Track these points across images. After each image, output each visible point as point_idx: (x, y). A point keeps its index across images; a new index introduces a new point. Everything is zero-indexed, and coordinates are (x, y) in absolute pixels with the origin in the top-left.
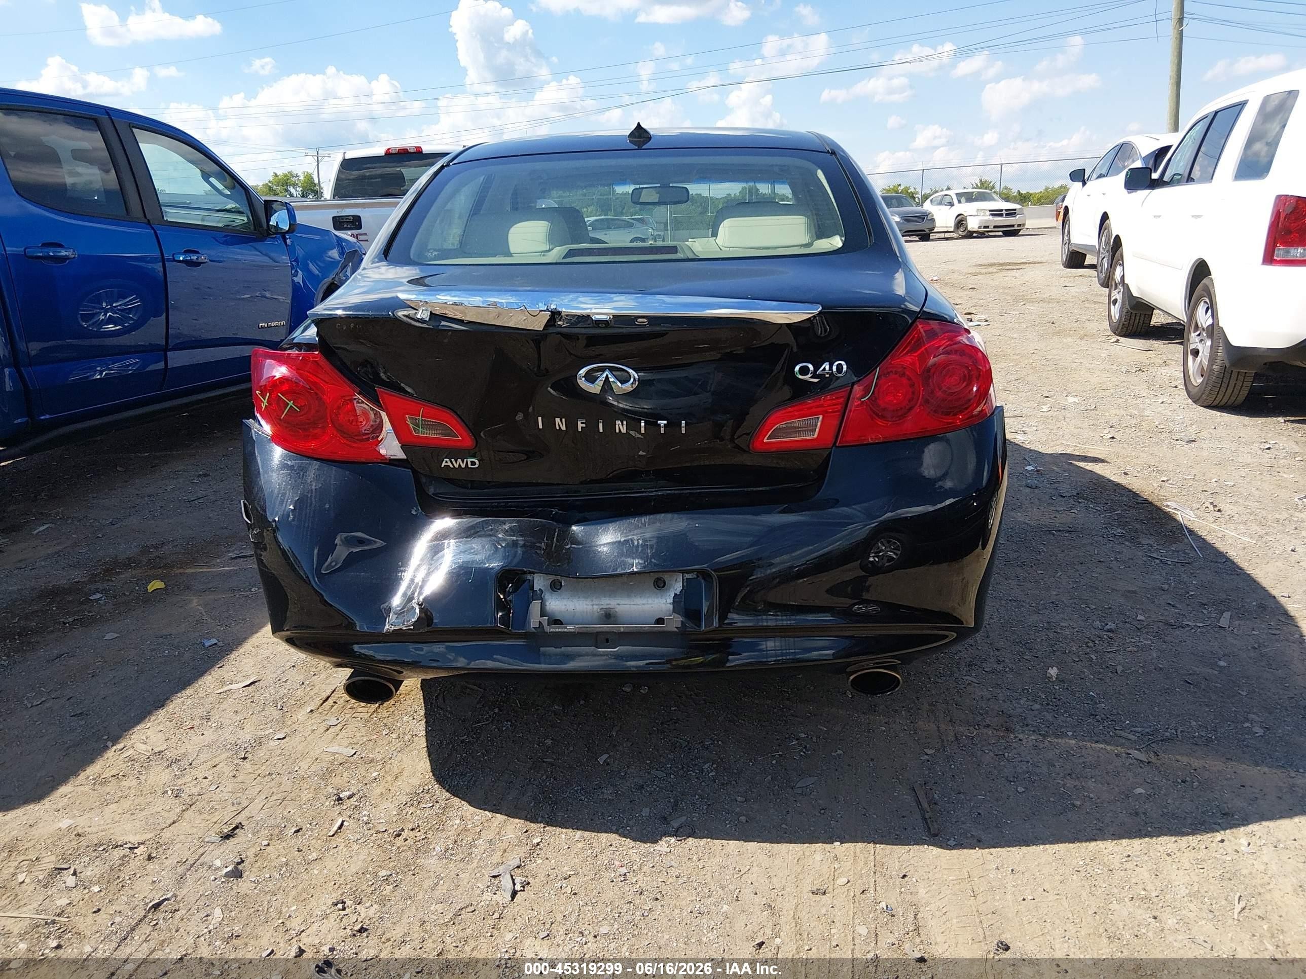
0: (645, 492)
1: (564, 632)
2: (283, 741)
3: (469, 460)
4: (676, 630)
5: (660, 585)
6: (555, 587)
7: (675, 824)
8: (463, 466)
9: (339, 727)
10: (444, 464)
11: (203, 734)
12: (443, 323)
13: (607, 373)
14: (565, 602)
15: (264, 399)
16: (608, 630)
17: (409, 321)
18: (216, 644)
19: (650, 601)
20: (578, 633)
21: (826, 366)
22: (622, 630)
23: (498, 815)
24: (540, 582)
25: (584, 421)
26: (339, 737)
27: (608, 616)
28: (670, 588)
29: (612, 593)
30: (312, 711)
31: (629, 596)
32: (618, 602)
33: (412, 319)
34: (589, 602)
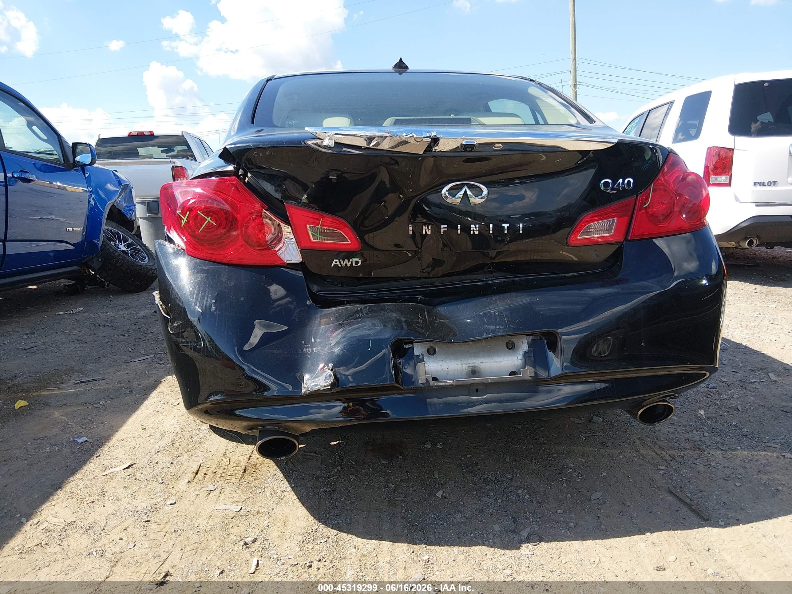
0: (486, 281)
1: (445, 385)
2: (175, 506)
3: (354, 260)
4: (530, 378)
5: (511, 347)
6: (432, 352)
7: (525, 534)
8: (349, 265)
9: (218, 491)
10: (334, 263)
11: (104, 506)
12: (344, 149)
13: (466, 188)
14: (441, 363)
15: (185, 217)
16: (478, 382)
17: (317, 147)
18: (86, 441)
19: (506, 359)
20: (456, 386)
21: (621, 181)
22: (490, 381)
23: (384, 542)
24: (418, 349)
25: (446, 226)
26: (221, 498)
27: (474, 372)
28: (518, 349)
29: (476, 354)
30: (189, 482)
31: (489, 356)
32: (481, 360)
33: (319, 146)
34: (459, 362)
